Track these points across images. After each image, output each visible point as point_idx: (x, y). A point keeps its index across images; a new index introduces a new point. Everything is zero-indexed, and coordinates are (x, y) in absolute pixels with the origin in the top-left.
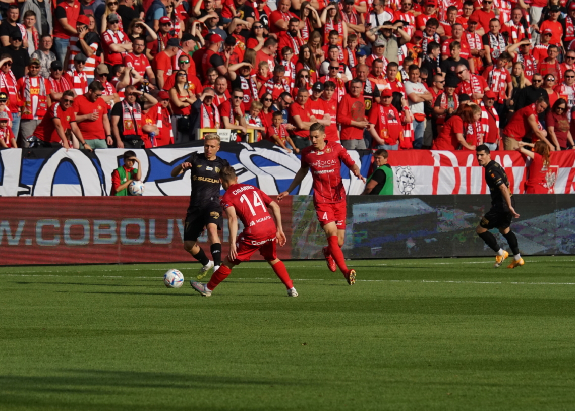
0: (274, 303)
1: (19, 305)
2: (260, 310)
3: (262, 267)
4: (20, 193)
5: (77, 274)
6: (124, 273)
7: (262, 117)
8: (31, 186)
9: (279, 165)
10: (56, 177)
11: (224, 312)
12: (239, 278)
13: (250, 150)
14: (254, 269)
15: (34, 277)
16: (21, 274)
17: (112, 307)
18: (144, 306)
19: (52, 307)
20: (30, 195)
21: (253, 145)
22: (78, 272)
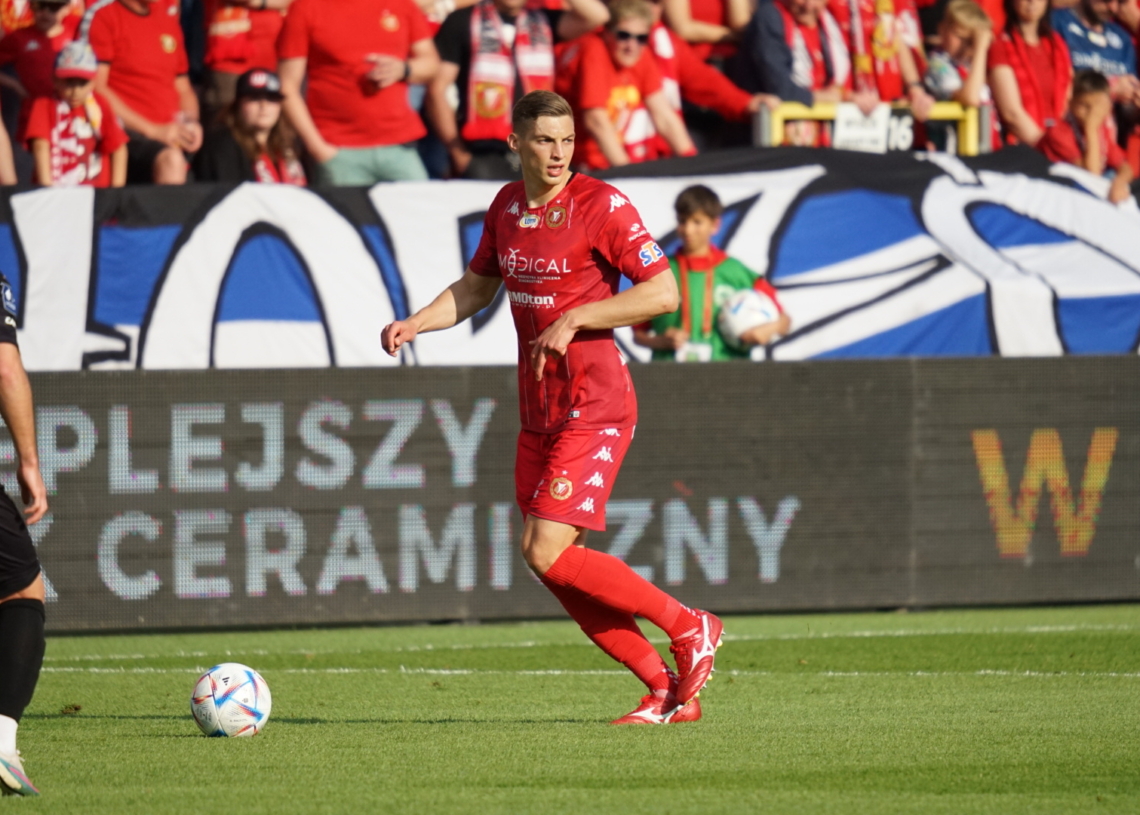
0: (1039, 766)
1: (69, 781)
2: (983, 791)
3: (1006, 630)
4: (89, 358)
5: (300, 662)
6: (475, 659)
7: (1015, 59)
8: (132, 331)
9: (1072, 238)
10: (227, 297)
11: (848, 800)
12: (916, 670)
13: (965, 184)
14: (979, 637)
15: (136, 676)
16: (85, 664)
17: (424, 786)
18: (541, 782)
19: (194, 790)
20: (128, 366)
21: (976, 163)
22: (304, 657)
